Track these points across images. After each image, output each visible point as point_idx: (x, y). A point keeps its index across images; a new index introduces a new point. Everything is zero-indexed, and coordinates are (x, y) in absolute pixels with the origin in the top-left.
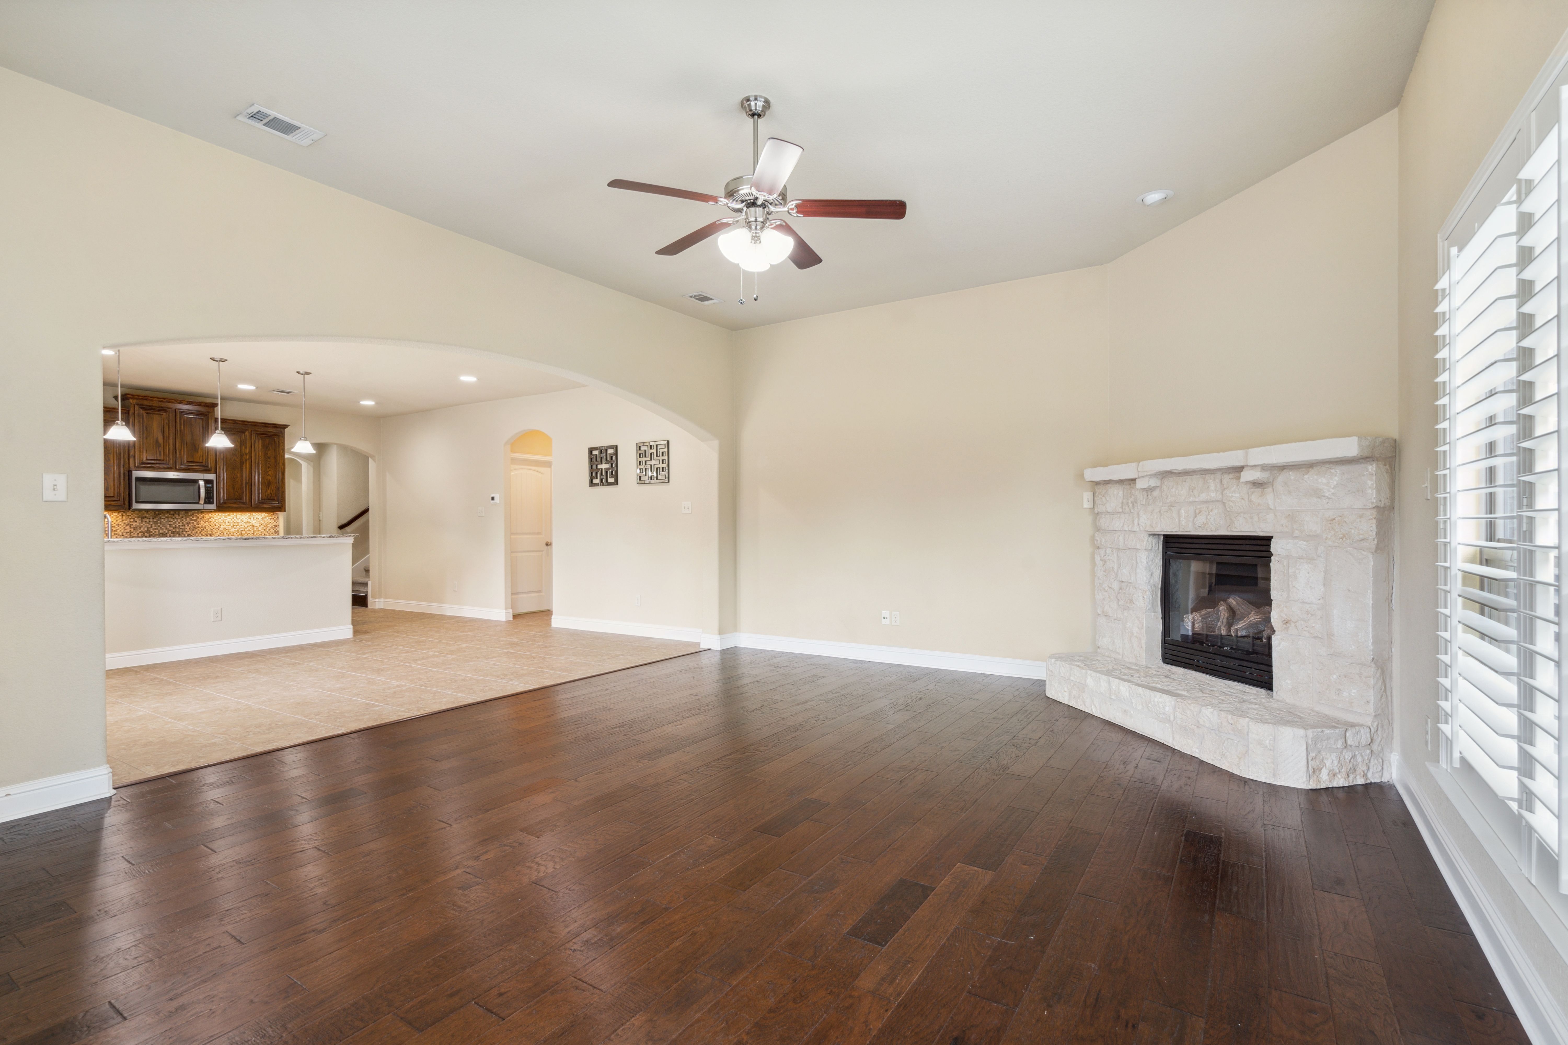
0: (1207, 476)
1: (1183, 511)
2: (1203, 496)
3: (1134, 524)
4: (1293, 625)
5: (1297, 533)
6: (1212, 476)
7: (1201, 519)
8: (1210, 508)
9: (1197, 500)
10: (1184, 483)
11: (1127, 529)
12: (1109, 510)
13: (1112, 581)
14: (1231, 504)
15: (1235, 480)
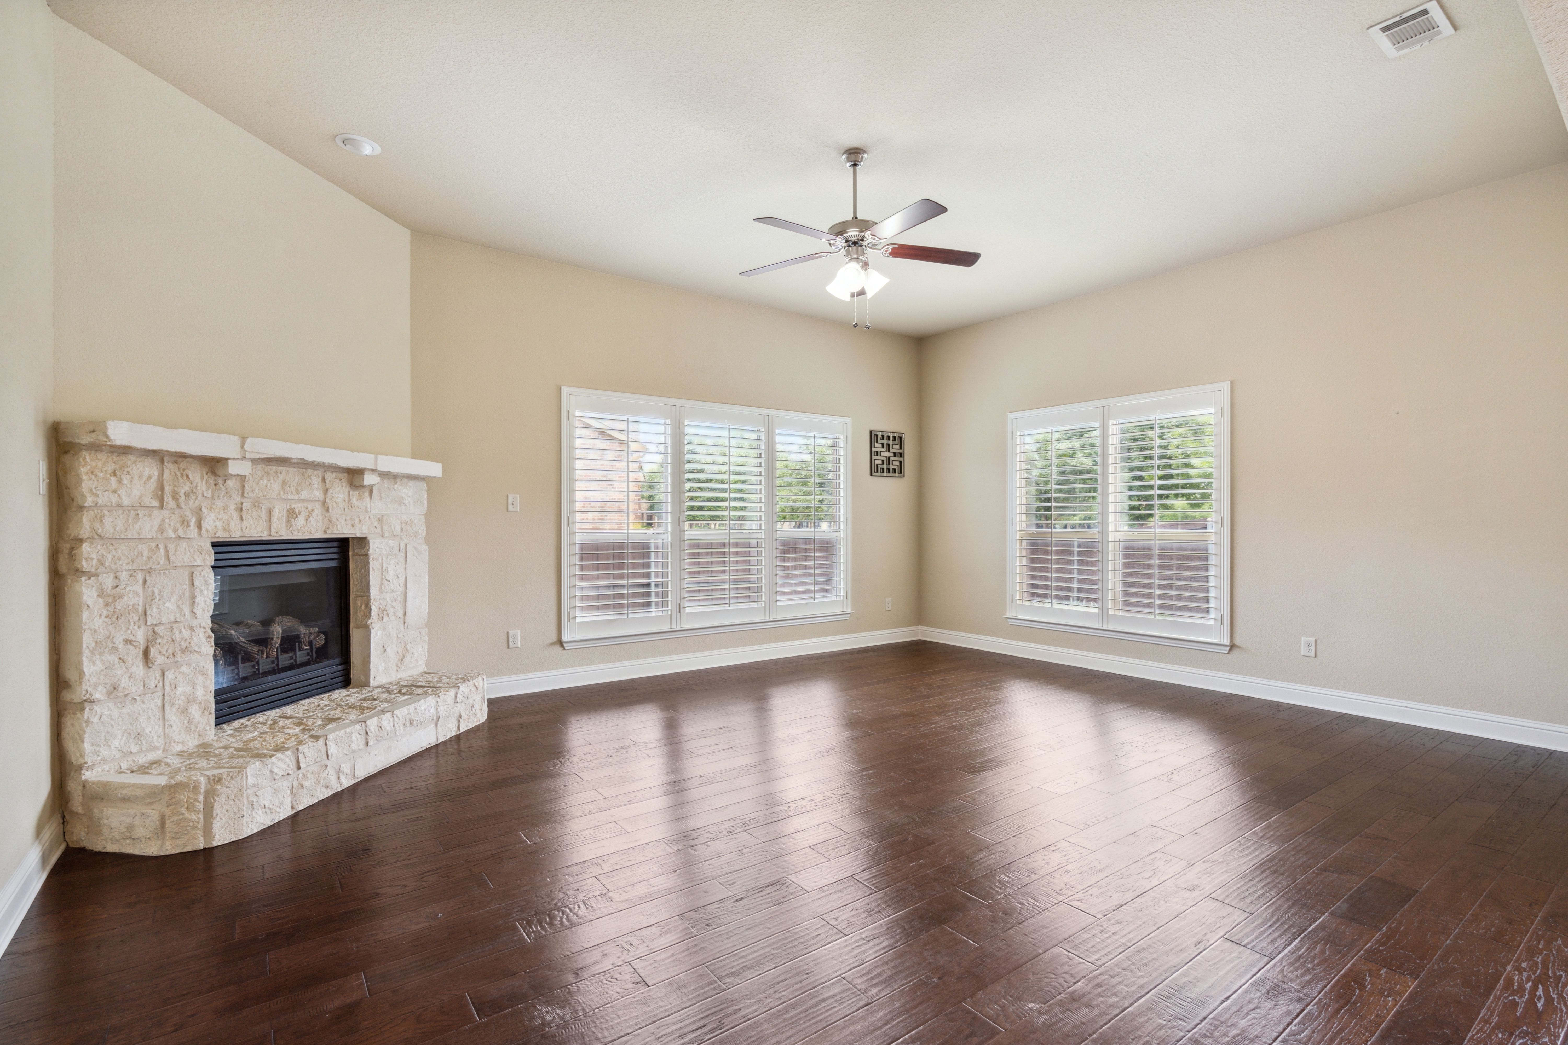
0: (310, 472)
1: (277, 510)
2: (305, 494)
3: (188, 526)
4: (385, 613)
5: (387, 535)
6: (316, 472)
7: (300, 521)
8: (310, 508)
9: (296, 497)
10: (279, 475)
11: (173, 536)
12: (126, 501)
13: (136, 627)
14: (334, 504)
15: (338, 481)
